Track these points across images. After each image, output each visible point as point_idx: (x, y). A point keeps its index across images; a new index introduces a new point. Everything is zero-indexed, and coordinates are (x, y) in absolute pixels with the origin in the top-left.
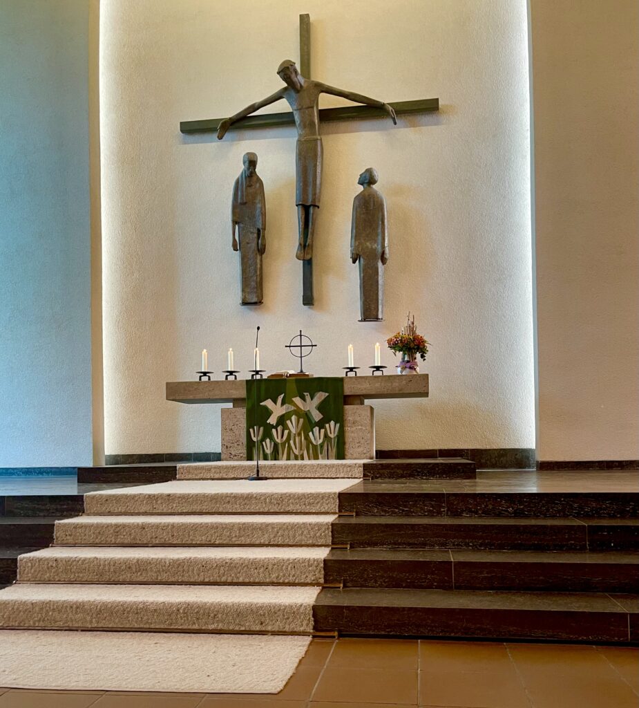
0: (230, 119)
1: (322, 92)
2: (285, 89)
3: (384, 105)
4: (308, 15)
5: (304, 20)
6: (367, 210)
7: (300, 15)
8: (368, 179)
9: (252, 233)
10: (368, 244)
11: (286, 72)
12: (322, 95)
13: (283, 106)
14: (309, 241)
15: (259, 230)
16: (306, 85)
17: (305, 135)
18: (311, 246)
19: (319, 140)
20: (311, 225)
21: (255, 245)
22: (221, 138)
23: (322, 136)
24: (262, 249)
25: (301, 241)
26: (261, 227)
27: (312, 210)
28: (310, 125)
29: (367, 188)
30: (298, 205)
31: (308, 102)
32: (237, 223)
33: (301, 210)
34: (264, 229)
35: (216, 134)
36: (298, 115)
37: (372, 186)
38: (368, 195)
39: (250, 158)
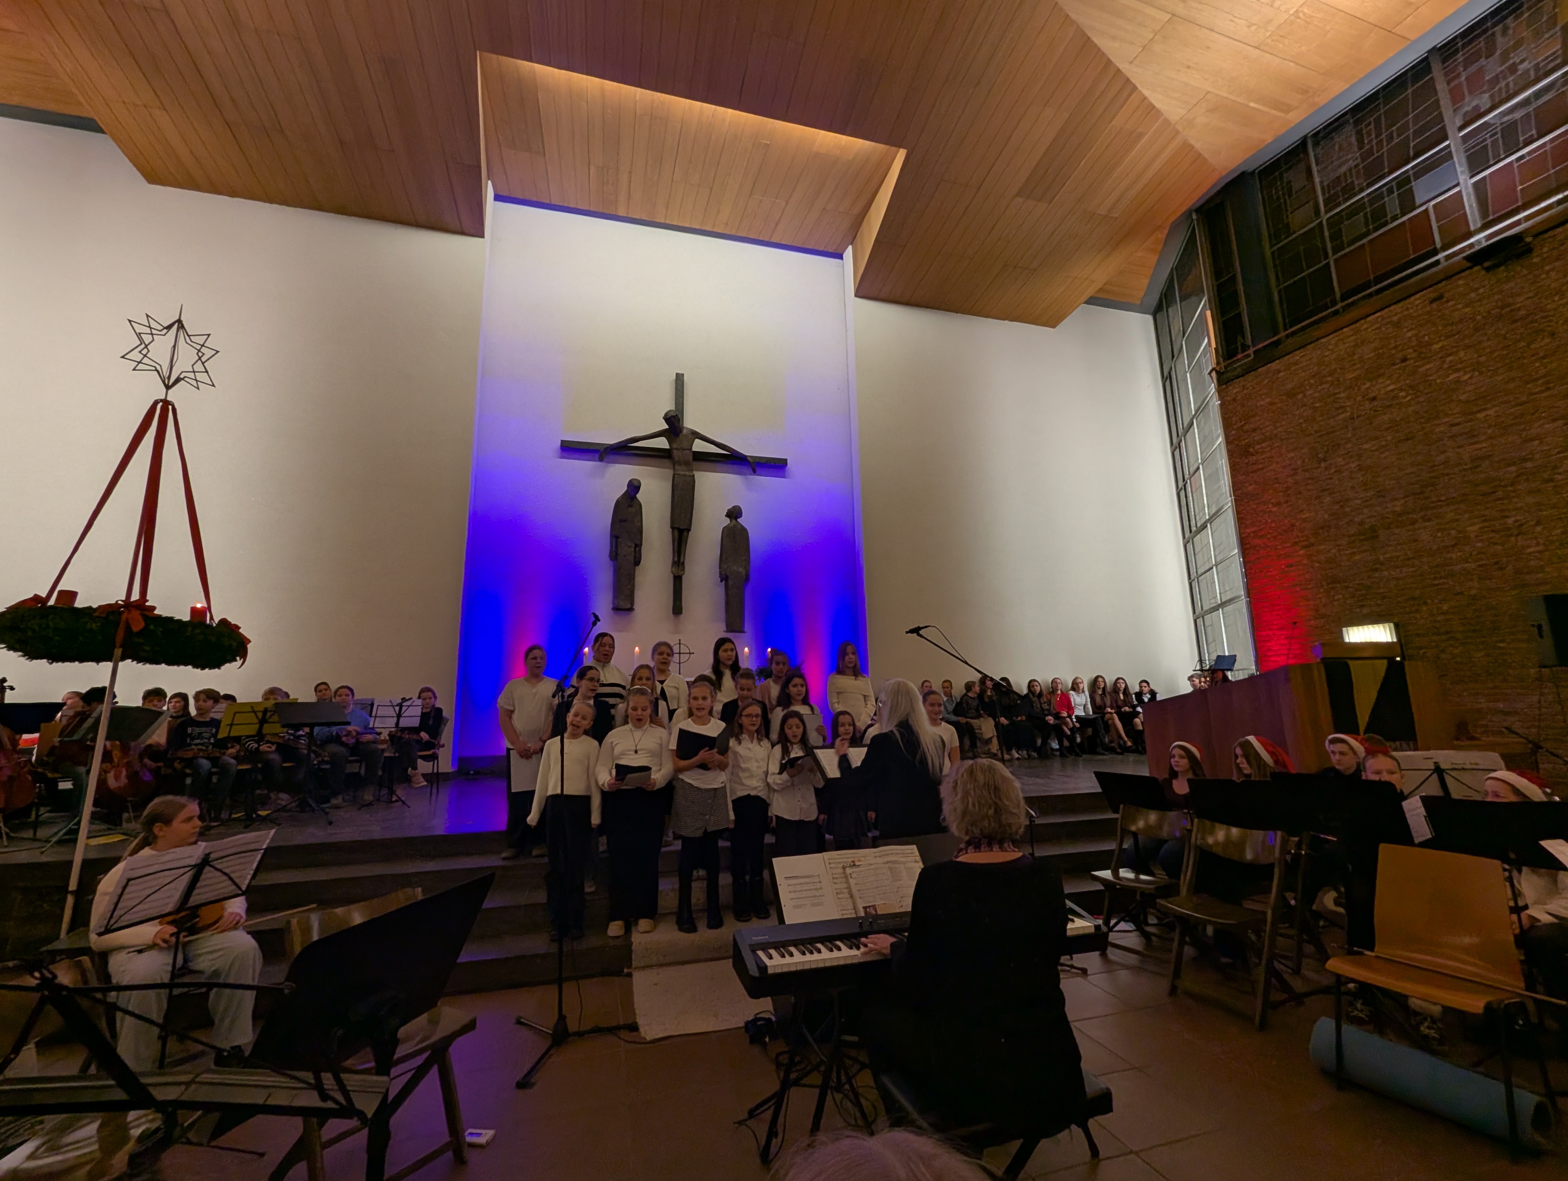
0: (611, 445)
1: (697, 438)
2: (666, 430)
3: (745, 456)
4: (683, 375)
5: (679, 379)
6: (734, 540)
7: (677, 374)
8: (734, 514)
9: (630, 547)
10: (735, 568)
11: (668, 419)
12: (697, 441)
13: (662, 443)
14: (682, 560)
15: (636, 546)
16: (685, 431)
17: (682, 471)
18: (683, 563)
19: (693, 476)
20: (683, 546)
21: (631, 558)
22: (601, 460)
23: (695, 473)
24: (637, 562)
25: (676, 559)
26: (638, 543)
27: (686, 533)
28: (687, 464)
29: (734, 521)
30: (673, 528)
31: (686, 445)
32: (617, 537)
33: (676, 532)
34: (641, 544)
35: (597, 456)
36: (675, 452)
37: (739, 520)
38: (735, 526)
39: (636, 484)
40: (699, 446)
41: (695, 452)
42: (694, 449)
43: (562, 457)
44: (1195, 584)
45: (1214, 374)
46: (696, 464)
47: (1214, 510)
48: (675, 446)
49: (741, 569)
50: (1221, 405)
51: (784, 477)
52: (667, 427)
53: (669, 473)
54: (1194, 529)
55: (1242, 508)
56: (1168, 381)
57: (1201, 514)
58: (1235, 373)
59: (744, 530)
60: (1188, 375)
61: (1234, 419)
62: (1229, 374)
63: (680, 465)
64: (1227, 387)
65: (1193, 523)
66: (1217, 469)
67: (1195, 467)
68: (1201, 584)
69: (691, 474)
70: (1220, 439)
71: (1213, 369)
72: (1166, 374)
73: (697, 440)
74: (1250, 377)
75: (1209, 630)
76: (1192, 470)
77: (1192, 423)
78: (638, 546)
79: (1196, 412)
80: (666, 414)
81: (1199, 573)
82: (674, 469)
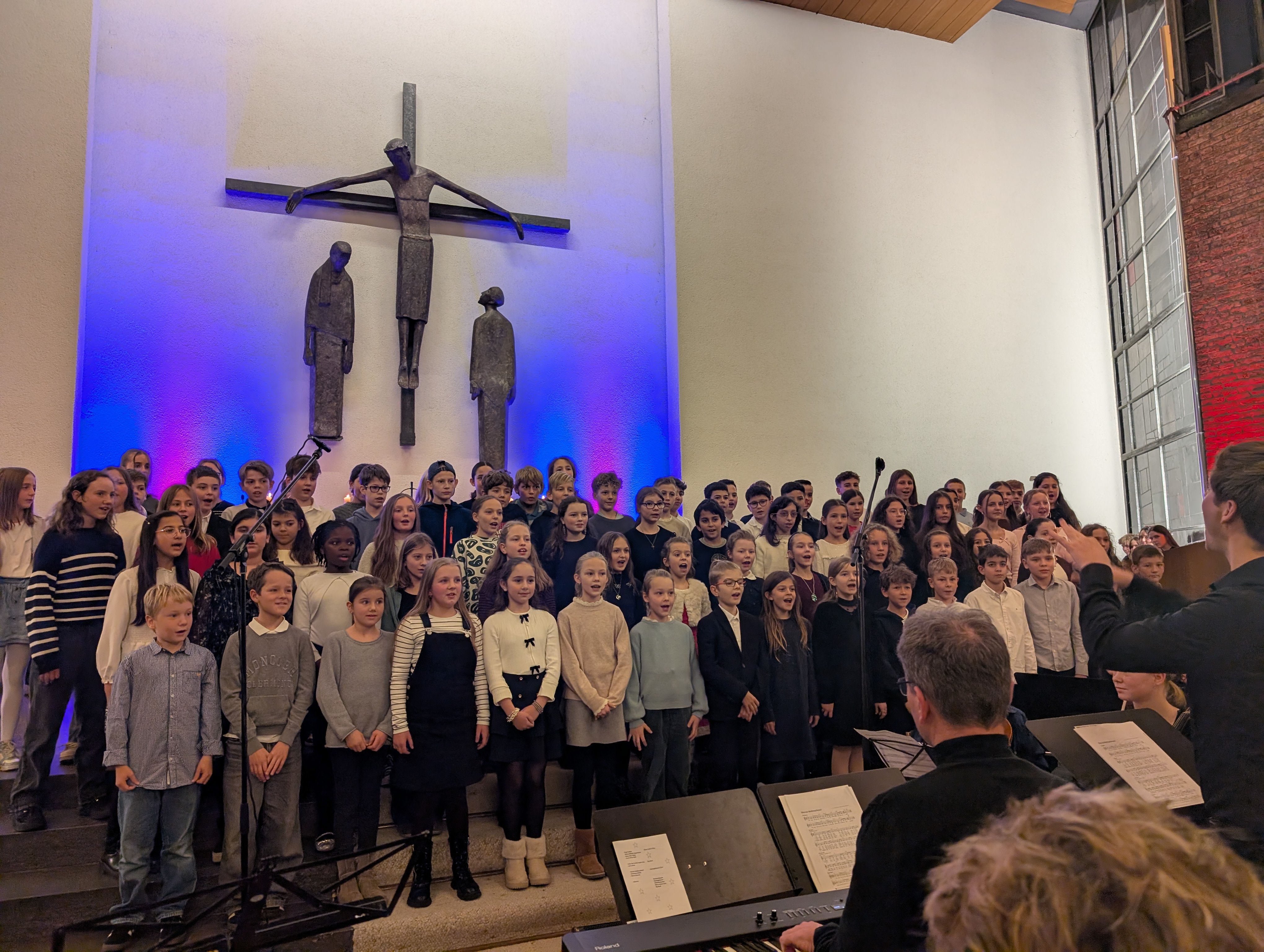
0: (305, 190)
1: (437, 184)
2: (389, 171)
3: (508, 214)
4: (414, 86)
5: (409, 90)
6: (492, 337)
7: (405, 85)
8: (492, 299)
9: (334, 344)
10: (493, 378)
11: (393, 152)
13: (383, 189)
14: (414, 364)
15: (345, 343)
16: (417, 172)
17: (413, 232)
18: (416, 371)
19: (431, 240)
20: (416, 346)
21: (337, 361)
22: (289, 211)
23: (433, 236)
24: (346, 367)
25: (405, 364)
26: (349, 338)
27: (420, 327)
28: (421, 222)
29: (491, 311)
30: (400, 318)
31: (419, 193)
32: (314, 329)
33: (405, 324)
34: (353, 342)
35: (284, 205)
36: (403, 205)
37: (498, 308)
38: (493, 318)
39: (344, 249)
40: (439, 196)
41: (431, 204)
42: (430, 201)
43: (229, 206)
44: (1126, 412)
45: (1171, 117)
46: (435, 224)
47: (1159, 308)
48: (402, 194)
49: (502, 382)
50: (1179, 163)
51: (565, 247)
52: (390, 164)
53: (393, 235)
54: (1129, 335)
55: (1200, 307)
56: (1104, 126)
57: (1141, 315)
58: (1200, 117)
59: (506, 325)
60: (1133, 117)
61: (1196, 181)
62: (1192, 118)
63: (411, 222)
64: (1188, 136)
65: (1128, 327)
66: (1167, 253)
67: (1136, 249)
68: (1135, 412)
69: (427, 237)
70: (1175, 209)
71: (1171, 110)
72: (1101, 116)
73: (436, 187)
74: (1219, 122)
75: (1143, 474)
76: (1131, 254)
77: (1136, 187)
78: (348, 343)
79: (1142, 170)
80: (389, 146)
81: (1133, 397)
82: (402, 229)
